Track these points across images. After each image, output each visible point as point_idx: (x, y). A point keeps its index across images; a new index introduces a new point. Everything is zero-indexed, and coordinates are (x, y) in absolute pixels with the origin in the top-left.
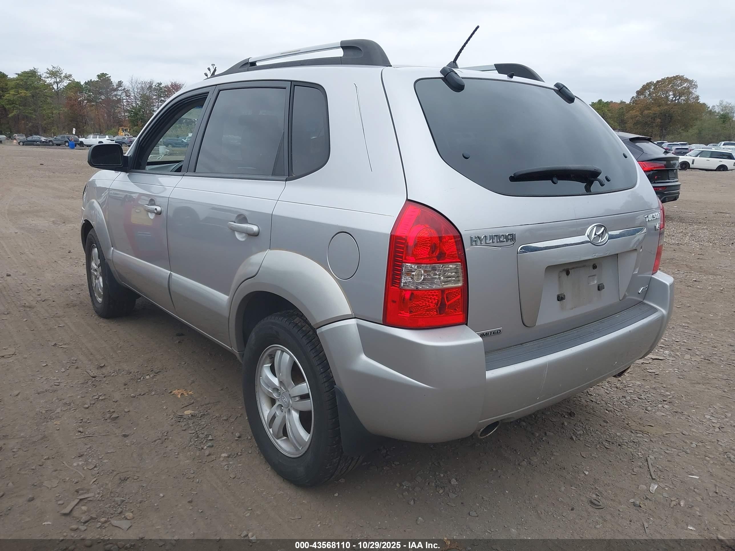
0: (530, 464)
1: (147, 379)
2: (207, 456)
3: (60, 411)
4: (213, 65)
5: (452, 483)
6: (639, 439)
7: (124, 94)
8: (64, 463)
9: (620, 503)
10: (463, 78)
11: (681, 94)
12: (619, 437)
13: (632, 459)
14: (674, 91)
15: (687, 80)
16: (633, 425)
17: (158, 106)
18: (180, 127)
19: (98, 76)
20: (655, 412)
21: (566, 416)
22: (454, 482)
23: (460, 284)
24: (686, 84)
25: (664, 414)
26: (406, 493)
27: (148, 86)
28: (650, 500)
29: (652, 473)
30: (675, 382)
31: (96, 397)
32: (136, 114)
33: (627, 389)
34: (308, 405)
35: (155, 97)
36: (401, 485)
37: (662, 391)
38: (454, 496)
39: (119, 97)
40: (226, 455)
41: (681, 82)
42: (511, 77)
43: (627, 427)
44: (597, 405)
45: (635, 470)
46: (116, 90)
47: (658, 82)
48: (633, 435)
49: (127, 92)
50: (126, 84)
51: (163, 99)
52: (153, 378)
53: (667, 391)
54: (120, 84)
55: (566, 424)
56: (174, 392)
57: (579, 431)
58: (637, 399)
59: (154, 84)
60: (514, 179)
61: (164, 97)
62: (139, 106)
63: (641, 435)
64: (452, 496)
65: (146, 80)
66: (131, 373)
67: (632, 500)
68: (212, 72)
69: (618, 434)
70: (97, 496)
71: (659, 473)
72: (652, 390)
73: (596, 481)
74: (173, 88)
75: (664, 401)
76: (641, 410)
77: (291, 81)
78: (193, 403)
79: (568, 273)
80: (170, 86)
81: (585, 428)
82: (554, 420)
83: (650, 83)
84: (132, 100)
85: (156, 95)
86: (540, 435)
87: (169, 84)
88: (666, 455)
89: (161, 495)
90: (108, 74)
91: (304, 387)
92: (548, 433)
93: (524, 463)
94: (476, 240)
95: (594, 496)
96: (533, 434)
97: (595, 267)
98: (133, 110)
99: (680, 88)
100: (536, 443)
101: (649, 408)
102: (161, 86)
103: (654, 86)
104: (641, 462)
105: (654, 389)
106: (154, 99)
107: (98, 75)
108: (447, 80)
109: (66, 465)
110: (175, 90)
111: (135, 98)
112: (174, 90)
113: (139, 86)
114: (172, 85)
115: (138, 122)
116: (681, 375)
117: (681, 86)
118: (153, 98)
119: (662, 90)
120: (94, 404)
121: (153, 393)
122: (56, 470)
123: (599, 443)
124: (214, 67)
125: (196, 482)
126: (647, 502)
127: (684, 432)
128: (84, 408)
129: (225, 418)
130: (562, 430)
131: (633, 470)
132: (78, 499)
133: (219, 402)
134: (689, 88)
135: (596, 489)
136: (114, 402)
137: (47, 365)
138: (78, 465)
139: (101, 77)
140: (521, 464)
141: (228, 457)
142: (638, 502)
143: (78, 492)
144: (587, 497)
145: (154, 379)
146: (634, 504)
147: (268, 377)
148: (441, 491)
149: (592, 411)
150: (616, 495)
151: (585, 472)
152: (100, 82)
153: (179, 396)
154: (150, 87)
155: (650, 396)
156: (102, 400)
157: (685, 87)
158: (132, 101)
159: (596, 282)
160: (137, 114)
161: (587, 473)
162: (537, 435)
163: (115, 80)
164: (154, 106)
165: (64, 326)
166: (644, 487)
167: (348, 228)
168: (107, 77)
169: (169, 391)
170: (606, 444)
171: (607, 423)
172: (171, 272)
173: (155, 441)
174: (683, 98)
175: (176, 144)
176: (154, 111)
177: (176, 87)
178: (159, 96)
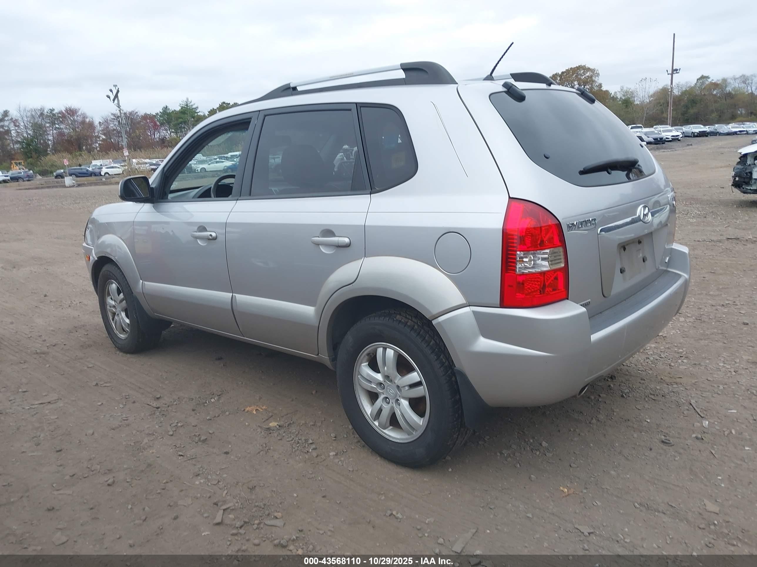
0: (598, 421)
1: (213, 403)
2: (316, 457)
3: (147, 441)
4: (115, 86)
5: (544, 445)
6: (676, 389)
7: (12, 124)
8: (185, 484)
9: (685, 439)
10: (522, 90)
11: (585, 83)
12: (660, 390)
13: (678, 405)
14: (579, 80)
15: (589, 69)
16: (667, 379)
17: (53, 134)
18: (81, 155)
20: (678, 367)
21: (609, 380)
22: (544, 444)
23: (563, 265)
24: (588, 73)
25: (686, 367)
26: (509, 459)
27: (38, 114)
28: (707, 433)
29: (700, 413)
30: (682, 341)
31: (174, 425)
33: (647, 351)
34: (422, 391)
35: (48, 125)
36: (501, 453)
37: (676, 349)
38: (551, 455)
39: (6, 128)
40: (335, 454)
41: (584, 72)
42: (550, 85)
43: (662, 381)
44: (629, 368)
45: (685, 412)
46: (2, 120)
47: (563, 73)
48: (669, 387)
49: (15, 122)
50: (13, 113)
51: (57, 126)
52: (218, 400)
53: (679, 349)
54: (6, 113)
55: (612, 386)
56: (247, 409)
57: (625, 390)
58: (658, 358)
59: (45, 111)
60: (584, 172)
61: (59, 123)
62: (31, 136)
63: (676, 386)
64: (549, 455)
65: (36, 107)
66: (192, 399)
67: (694, 436)
68: (114, 94)
69: (658, 387)
70: (237, 505)
71: (705, 412)
72: (667, 350)
73: (658, 425)
74: (68, 114)
75: (681, 357)
76: (666, 367)
77: (356, 103)
78: (272, 416)
79: (625, 249)
80: (64, 112)
81: (629, 387)
82: (601, 384)
83: (556, 74)
85: (49, 123)
86: (595, 398)
87: (63, 109)
88: (703, 398)
89: (295, 495)
91: (415, 376)
92: (601, 395)
93: (594, 421)
94: (571, 227)
95: (663, 437)
96: (589, 398)
97: (640, 242)
98: (24, 141)
99: (583, 77)
100: (595, 404)
101: (672, 364)
102: (54, 112)
103: (559, 77)
104: (687, 406)
105: (668, 348)
106: (48, 127)
108: (510, 93)
109: (188, 484)
110: (70, 115)
111: (26, 127)
113: (29, 114)
114: (66, 110)
115: (31, 154)
116: (684, 335)
117: (585, 75)
118: (46, 126)
119: (567, 80)
120: (175, 431)
121: (227, 413)
122: (182, 491)
123: (646, 396)
124: (117, 88)
125: (319, 480)
126: (706, 435)
127: (709, 379)
128: (169, 435)
129: (312, 423)
130: (612, 391)
131: (683, 413)
132: (221, 510)
133: (297, 411)
134: (591, 77)
135: (662, 431)
136: (194, 426)
137: (102, 404)
138: (200, 483)
140: (591, 422)
141: (336, 455)
142: (699, 436)
143: (217, 505)
144: (657, 439)
145: (221, 401)
146: (697, 438)
147: (369, 374)
148: (538, 453)
149: (627, 373)
150: (679, 433)
151: (647, 420)
153: (255, 412)
154: (42, 114)
155: (668, 354)
156: (181, 426)
157: (588, 76)
158: (23, 131)
159: (641, 255)
160: (30, 145)
161: (649, 421)
162: (593, 398)
164: (48, 134)
165: (94, 366)
166: (699, 424)
167: (455, 228)
169: (243, 409)
170: (653, 397)
171: (644, 380)
172: (234, 294)
173: (259, 453)
174: (587, 87)
175: (80, 173)
176: (48, 140)
177: (72, 112)
178: (53, 123)
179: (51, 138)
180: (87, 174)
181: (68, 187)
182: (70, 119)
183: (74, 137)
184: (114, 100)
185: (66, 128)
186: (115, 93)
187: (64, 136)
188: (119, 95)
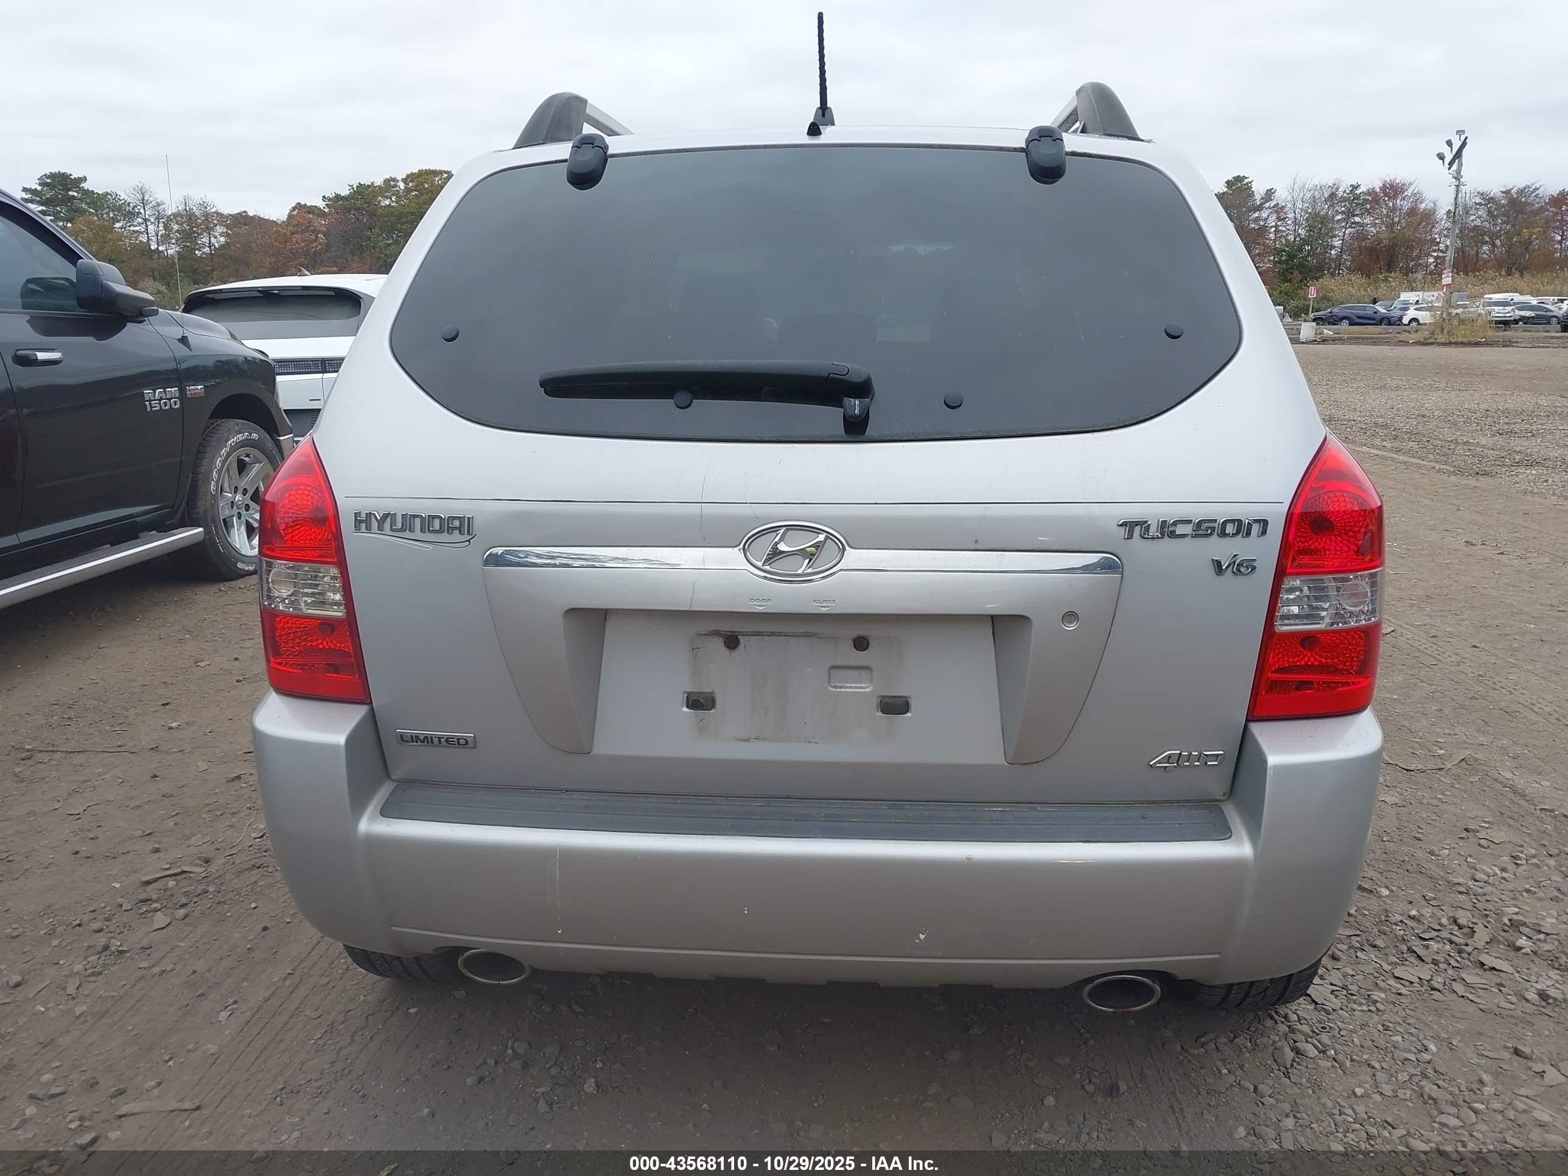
4: (1460, 132)
7: (1274, 217)
17: (1344, 236)
18: (1386, 280)
19: (1228, 182)
27: (1326, 195)
32: (1291, 256)
35: (1340, 218)
39: (1262, 223)
46: (1259, 208)
49: (1279, 210)
50: (1282, 195)
51: (1357, 219)
54: (1269, 194)
59: (1341, 189)
61: (1362, 214)
62: (1301, 239)
65: (1324, 182)
74: (1386, 194)
80: (1378, 190)
84: (1288, 227)
85: (1342, 213)
87: (1377, 185)
90: (1247, 176)
98: (1286, 248)
102: (1358, 192)
106: (1337, 221)
107: (1228, 180)
110: (1389, 198)
111: (1295, 222)
112: (1386, 199)
113: (1308, 195)
114: (1384, 188)
115: (1292, 274)
118: (1336, 219)
124: (1463, 137)
139: (1233, 184)
152: (1230, 194)
154: (1333, 195)
158: (1288, 230)
160: (1295, 256)
163: (1259, 189)
164: (1335, 236)
168: (1247, 184)
175: (1359, 317)
176: (1333, 247)
177: (1393, 190)
178: (1350, 214)
179: (1337, 243)
180: (1373, 319)
181: (1303, 343)
182: (1386, 205)
183: (1386, 242)
184: (1451, 164)
185: (1375, 225)
186: (1456, 148)
187: (1365, 238)
188: (1464, 152)
